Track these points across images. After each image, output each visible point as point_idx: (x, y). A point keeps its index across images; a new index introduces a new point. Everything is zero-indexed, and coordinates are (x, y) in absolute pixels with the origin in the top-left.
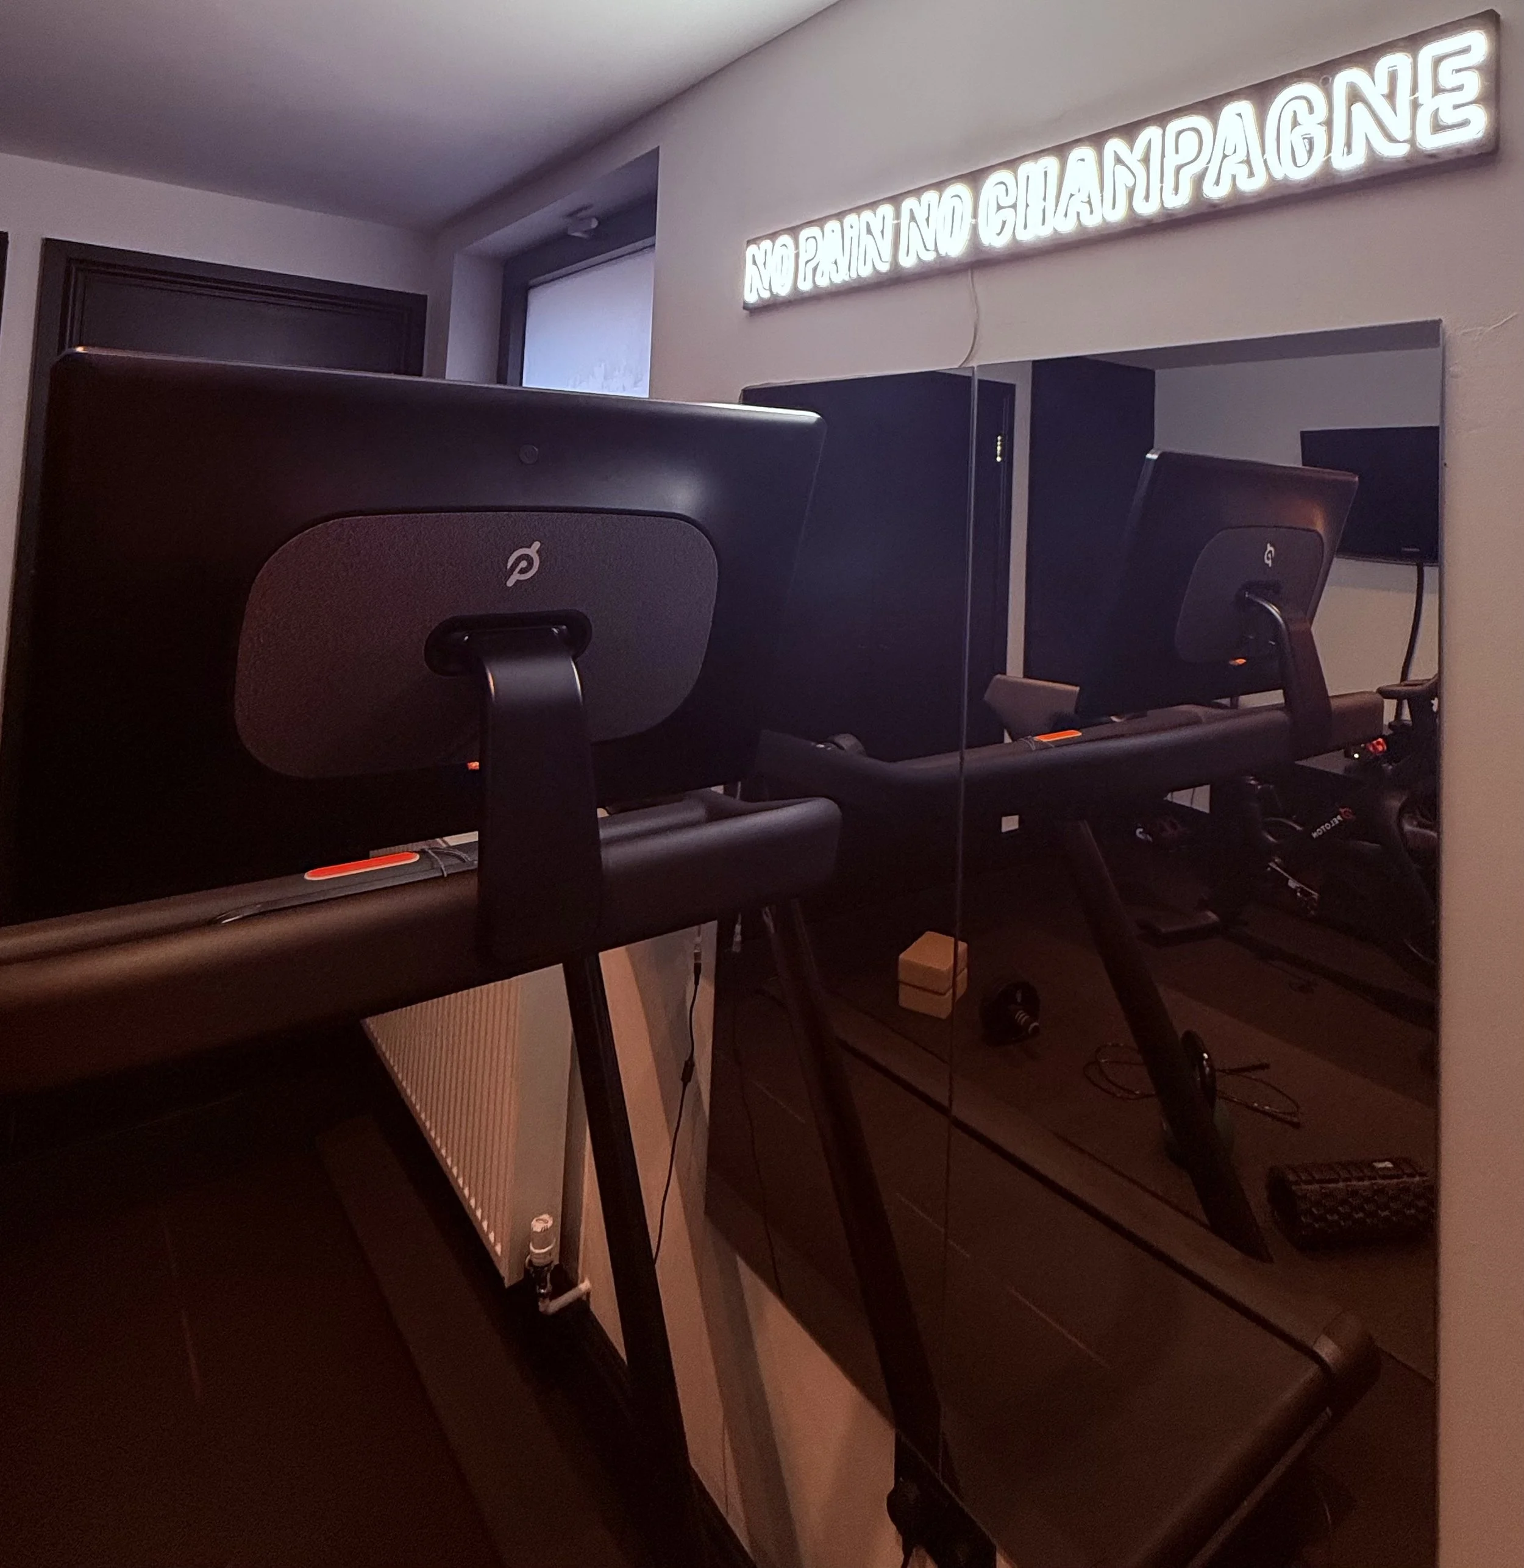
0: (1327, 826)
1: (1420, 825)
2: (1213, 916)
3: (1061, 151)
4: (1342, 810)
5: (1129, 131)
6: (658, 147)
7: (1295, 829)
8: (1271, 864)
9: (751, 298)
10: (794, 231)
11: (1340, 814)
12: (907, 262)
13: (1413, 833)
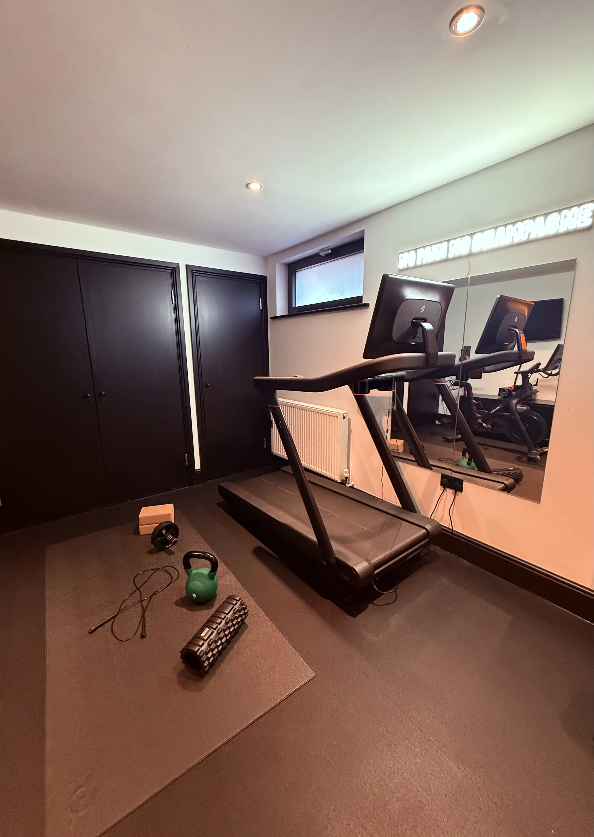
0: (495, 410)
1: (521, 406)
2: (460, 436)
3: (496, 228)
4: (500, 405)
5: (514, 223)
6: (364, 230)
7: (485, 412)
8: (479, 421)
9: (401, 267)
10: (416, 250)
11: (499, 406)
12: (451, 256)
13: (519, 409)
